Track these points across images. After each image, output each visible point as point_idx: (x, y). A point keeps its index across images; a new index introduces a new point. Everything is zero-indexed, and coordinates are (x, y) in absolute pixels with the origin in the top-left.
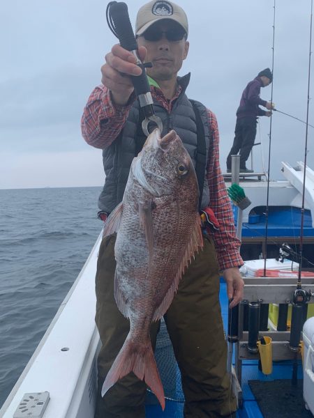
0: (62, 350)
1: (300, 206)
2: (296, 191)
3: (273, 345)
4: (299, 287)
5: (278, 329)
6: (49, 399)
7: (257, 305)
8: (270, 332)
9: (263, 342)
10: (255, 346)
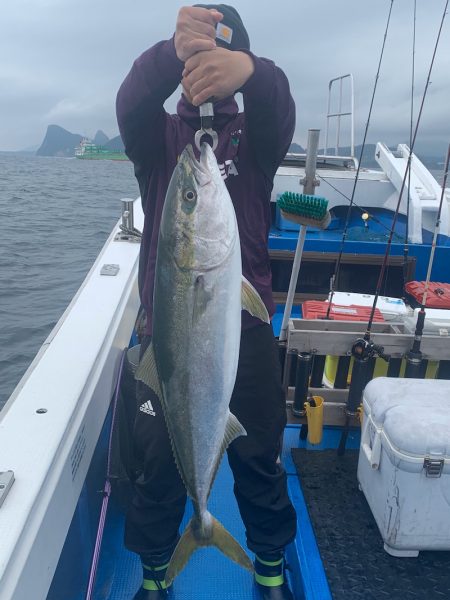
0: (38, 412)
1: (394, 208)
2: (392, 188)
3: (325, 407)
4: (367, 337)
5: (336, 386)
6: (13, 481)
7: (308, 357)
8: (324, 389)
9: (313, 404)
10: (302, 408)
